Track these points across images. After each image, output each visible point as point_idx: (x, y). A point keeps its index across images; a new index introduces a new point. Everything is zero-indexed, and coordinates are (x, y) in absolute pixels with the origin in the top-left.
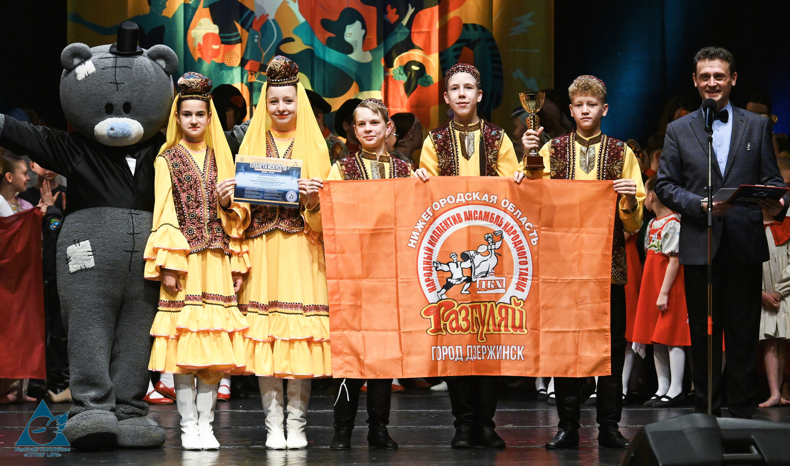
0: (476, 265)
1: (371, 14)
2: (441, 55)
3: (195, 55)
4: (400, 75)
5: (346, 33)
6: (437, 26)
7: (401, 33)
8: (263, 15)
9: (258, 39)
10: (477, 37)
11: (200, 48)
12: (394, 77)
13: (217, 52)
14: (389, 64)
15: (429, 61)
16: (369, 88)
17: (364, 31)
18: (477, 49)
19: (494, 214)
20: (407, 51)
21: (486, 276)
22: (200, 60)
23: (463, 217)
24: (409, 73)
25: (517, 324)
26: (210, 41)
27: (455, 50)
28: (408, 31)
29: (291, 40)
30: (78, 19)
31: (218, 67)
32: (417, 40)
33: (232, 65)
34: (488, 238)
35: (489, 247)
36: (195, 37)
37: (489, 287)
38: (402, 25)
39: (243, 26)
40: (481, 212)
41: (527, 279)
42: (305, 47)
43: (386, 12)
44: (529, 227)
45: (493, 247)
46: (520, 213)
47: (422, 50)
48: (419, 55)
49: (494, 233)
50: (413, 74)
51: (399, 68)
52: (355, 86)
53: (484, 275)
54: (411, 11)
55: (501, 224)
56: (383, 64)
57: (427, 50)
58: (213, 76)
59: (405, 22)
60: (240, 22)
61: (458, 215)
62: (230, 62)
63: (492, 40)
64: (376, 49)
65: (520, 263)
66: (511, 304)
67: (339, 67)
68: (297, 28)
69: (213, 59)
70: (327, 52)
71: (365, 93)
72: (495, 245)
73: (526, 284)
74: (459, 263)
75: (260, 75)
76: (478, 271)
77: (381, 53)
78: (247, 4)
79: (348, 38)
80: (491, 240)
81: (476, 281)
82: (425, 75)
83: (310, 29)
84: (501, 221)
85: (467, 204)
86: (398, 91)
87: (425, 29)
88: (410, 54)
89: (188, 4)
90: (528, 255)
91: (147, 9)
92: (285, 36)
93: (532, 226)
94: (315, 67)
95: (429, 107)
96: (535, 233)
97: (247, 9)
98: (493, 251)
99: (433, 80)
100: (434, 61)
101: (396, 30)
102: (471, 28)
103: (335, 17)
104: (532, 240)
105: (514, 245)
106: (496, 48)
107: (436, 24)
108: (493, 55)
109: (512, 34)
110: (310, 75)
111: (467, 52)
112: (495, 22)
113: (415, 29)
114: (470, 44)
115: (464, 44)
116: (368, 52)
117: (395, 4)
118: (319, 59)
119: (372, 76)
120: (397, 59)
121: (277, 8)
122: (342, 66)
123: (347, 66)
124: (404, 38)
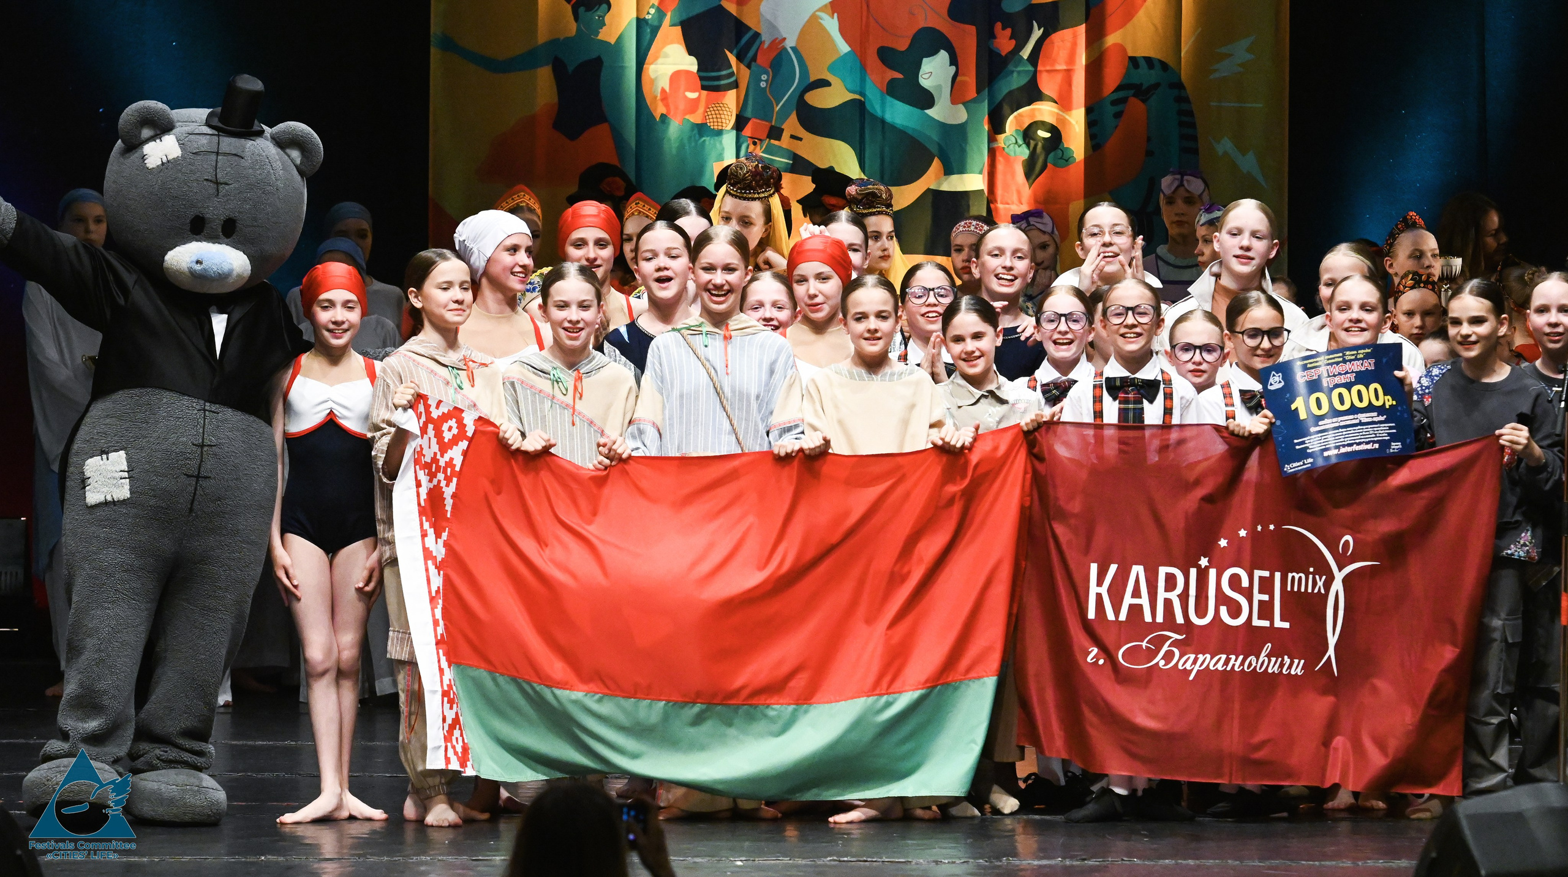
1: (967, 37)
2: (1089, 111)
3: (656, 109)
4: (1016, 146)
5: (921, 72)
6: (1082, 60)
7: (1019, 72)
8: (777, 39)
9: (766, 81)
10: (1153, 81)
11: (665, 97)
12: (1007, 150)
13: (693, 105)
14: (997, 126)
15: (1070, 123)
16: (962, 170)
17: (953, 68)
18: (1154, 100)
20: (1029, 104)
22: (664, 117)
24: (1032, 143)
26: (683, 84)
27: (1114, 103)
28: (1031, 68)
29: (824, 83)
30: (449, 45)
31: (696, 131)
32: (1048, 85)
33: (720, 128)
36: (656, 78)
38: (1022, 58)
39: (740, 58)
42: (851, 96)
43: (993, 36)
47: (1056, 102)
48: (1051, 112)
51: (1014, 134)
52: (936, 164)
54: (1037, 33)
56: (986, 127)
57: (1064, 102)
58: (687, 148)
59: (1026, 53)
60: (735, 52)
62: (717, 122)
63: (1180, 86)
64: (974, 101)
67: (910, 132)
68: (834, 63)
69: (687, 117)
70: (888, 104)
71: (954, 177)
75: (769, 144)
77: (983, 110)
78: (749, 21)
79: (926, 81)
82: (1061, 147)
83: (858, 64)
86: (1013, 173)
87: (1061, 66)
88: (1033, 110)
89: (644, 19)
91: (572, 28)
92: (812, 79)
94: (867, 132)
95: (1068, 204)
97: (749, 29)
99: (1075, 155)
100: (1077, 122)
101: (1010, 67)
102: (1143, 63)
103: (902, 45)
106: (1187, 100)
107: (1081, 57)
108: (1180, 113)
109: (1217, 75)
110: (858, 146)
111: (1136, 106)
112: (1186, 52)
113: (1044, 66)
114: (1140, 92)
115: (1130, 93)
116: (961, 106)
117: (1008, 20)
118: (874, 117)
119: (968, 148)
120: (1011, 118)
121: (801, 26)
122: (914, 130)
123: (924, 130)
124: (1024, 81)
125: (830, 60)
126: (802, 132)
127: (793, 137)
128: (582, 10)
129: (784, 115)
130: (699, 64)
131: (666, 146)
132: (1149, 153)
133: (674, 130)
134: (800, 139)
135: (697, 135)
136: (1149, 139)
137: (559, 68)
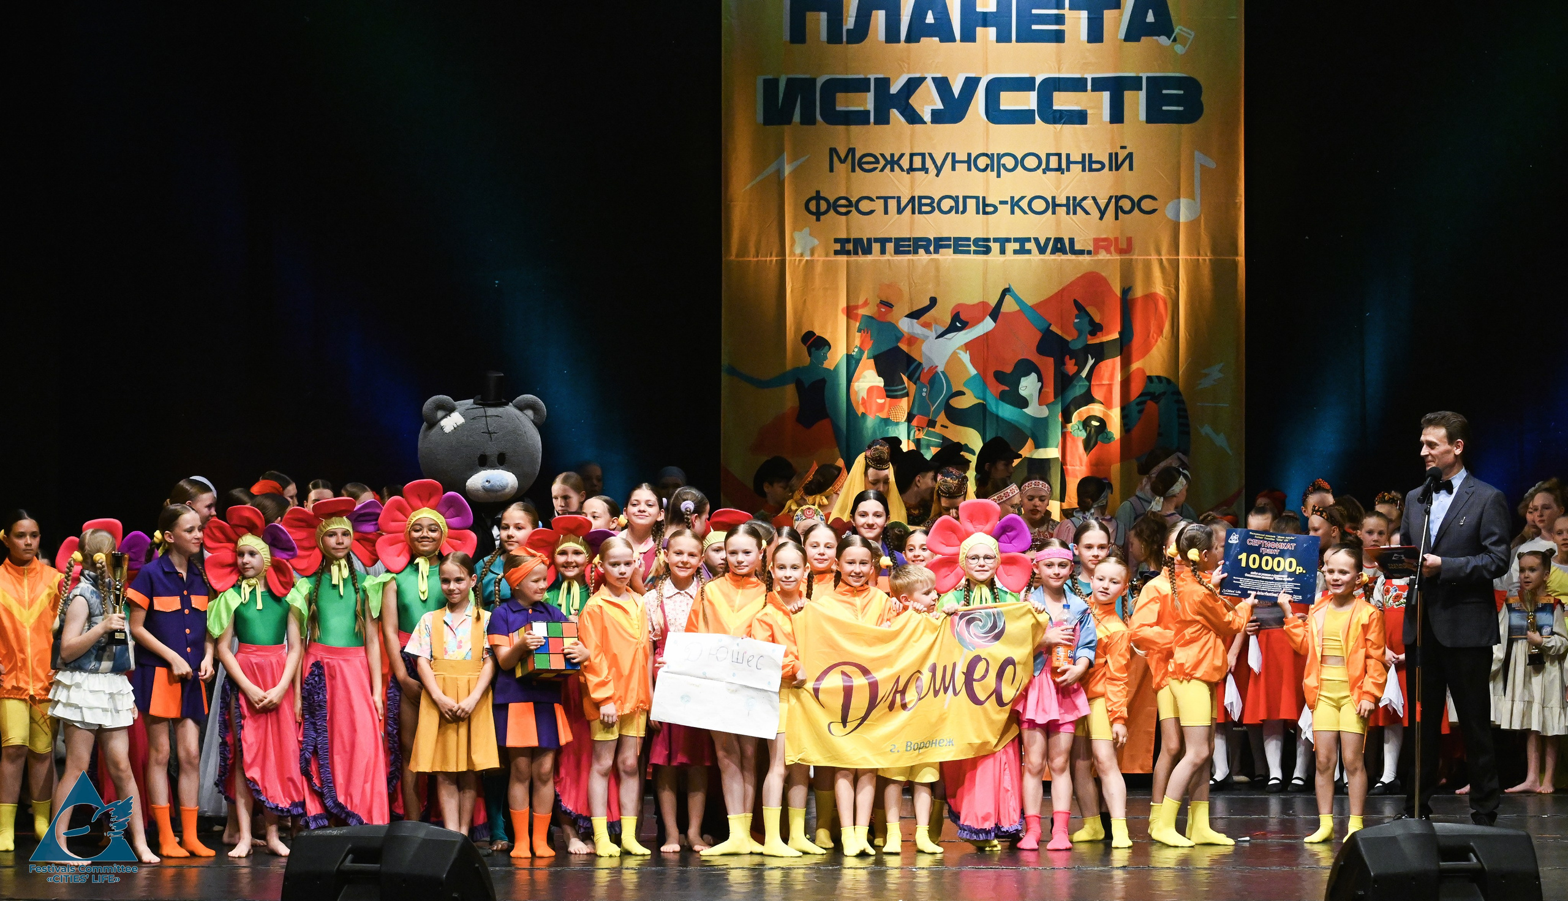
1: (1048, 364)
2: (1123, 409)
3: (858, 410)
4: (1079, 430)
5: (1020, 386)
6: (1118, 377)
7: (1080, 386)
10: (1162, 390)
11: (864, 402)
12: (1073, 433)
13: (882, 406)
14: (1067, 419)
15: (1111, 416)
16: (1045, 446)
17: (1040, 384)
18: (1163, 401)
22: (863, 414)
24: (1088, 429)
27: (1138, 404)
28: (1087, 383)
29: (962, 393)
30: (733, 371)
32: (1097, 394)
36: (859, 391)
38: (1081, 377)
39: (910, 378)
42: (977, 401)
43: (1064, 363)
47: (1102, 403)
48: (1100, 410)
50: (1093, 430)
52: (1030, 442)
54: (1091, 362)
56: (1060, 419)
57: (1107, 404)
59: (1084, 374)
60: (907, 374)
62: (896, 417)
63: (1178, 393)
64: (1053, 403)
67: (1014, 422)
68: (967, 380)
70: (1000, 406)
71: (1041, 450)
75: (928, 431)
77: (1059, 409)
78: (914, 355)
79: (1023, 391)
82: (1106, 430)
83: (982, 381)
86: (1077, 447)
87: (1106, 382)
89: (851, 355)
91: (806, 360)
92: (954, 390)
94: (988, 422)
95: (1110, 466)
99: (1114, 436)
100: (1116, 416)
101: (1075, 382)
102: (1156, 380)
103: (1008, 369)
106: (1183, 402)
108: (1178, 410)
109: (1200, 387)
111: (1151, 405)
112: (1182, 373)
114: (1154, 397)
115: (1148, 398)
116: (1044, 407)
117: (1073, 354)
118: (992, 414)
119: (1049, 432)
120: (1075, 414)
121: (947, 358)
122: (1016, 421)
123: (1021, 421)
124: (1083, 391)
127: (942, 426)
128: (813, 349)
131: (865, 432)
132: (1160, 434)
133: (870, 422)
134: (947, 427)
136: (1159, 426)
137: (799, 384)
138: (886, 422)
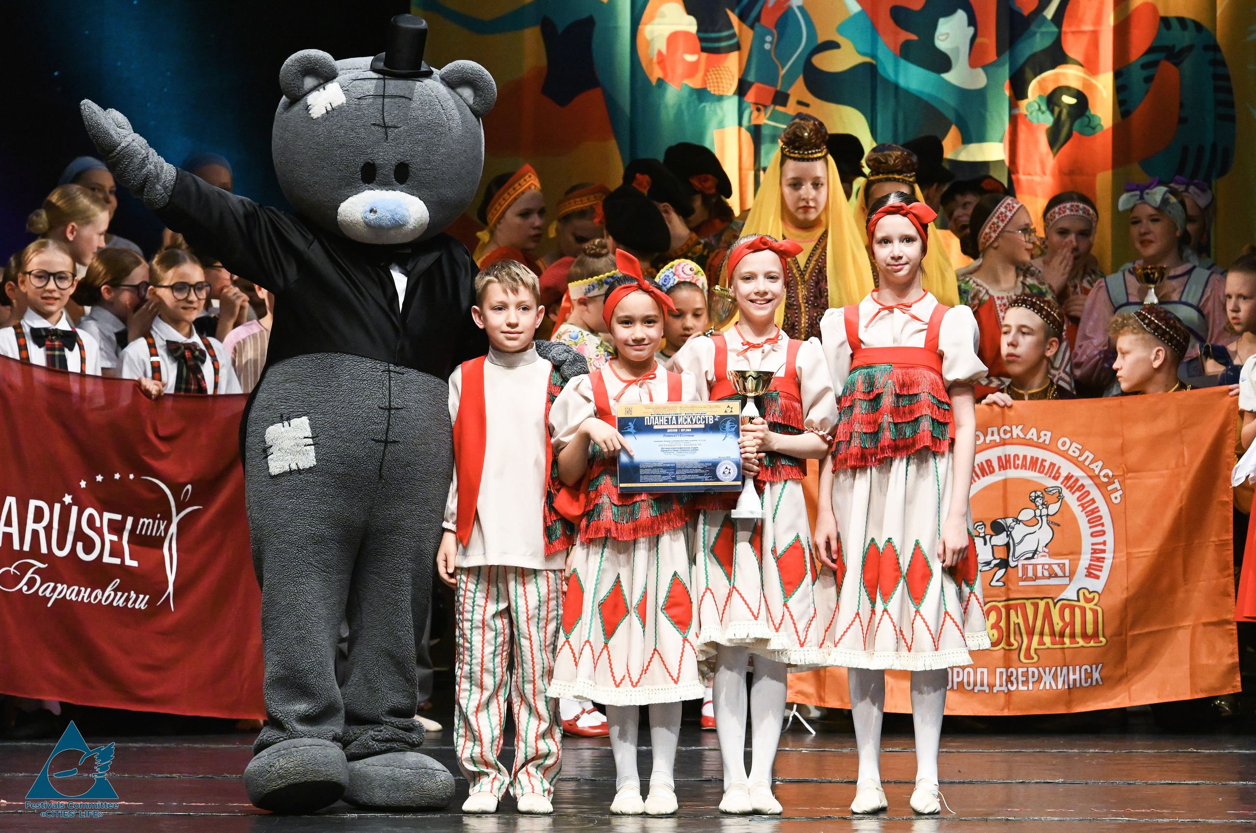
0: (1016, 541)
2: (1117, 75)
3: (652, 74)
4: (1040, 113)
5: (937, 34)
6: (1110, 20)
7: (1043, 34)
9: (771, 43)
10: (1186, 43)
11: (662, 60)
12: (1029, 117)
13: (692, 68)
14: (1019, 91)
15: (1096, 87)
16: (981, 138)
17: (971, 30)
18: (1187, 64)
19: (1046, 461)
20: (1053, 67)
21: (1033, 557)
22: (661, 82)
23: (995, 464)
24: (1057, 110)
25: (1090, 630)
26: (681, 46)
27: (1145, 66)
28: (1054, 29)
29: (832, 45)
31: (695, 96)
32: (1073, 47)
33: (721, 93)
34: (1036, 497)
35: (1038, 512)
36: (652, 40)
37: (1040, 574)
38: (1045, 18)
39: (742, 17)
40: (1025, 457)
41: (1104, 558)
42: (860, 59)
44: (1106, 476)
45: (1044, 512)
46: (1091, 456)
47: (1082, 65)
48: (1077, 76)
49: (1046, 490)
50: (1065, 111)
51: (1037, 100)
53: (1030, 555)
55: (1058, 477)
56: (1007, 93)
57: (1091, 66)
58: (686, 113)
59: (1050, 13)
60: (737, 11)
61: (989, 462)
62: (718, 87)
63: (1216, 48)
64: (994, 64)
65: (1093, 535)
66: (1078, 600)
67: (925, 98)
68: (843, 23)
69: (686, 81)
70: (901, 69)
71: (973, 147)
72: (1047, 508)
73: (1102, 567)
74: (988, 537)
75: (774, 111)
76: (1019, 550)
77: (1005, 73)
79: (943, 43)
80: (1041, 502)
81: (1017, 566)
82: (1087, 113)
83: (869, 23)
84: (1058, 471)
85: (1004, 443)
86: (1036, 143)
87: (1088, 27)
88: (1057, 74)
90: (1107, 520)
92: (821, 39)
93: (1111, 474)
94: (879, 97)
95: (1095, 175)
96: (1117, 485)
98: (1044, 519)
99: (1102, 123)
100: (1104, 87)
101: (1033, 28)
102: (1175, 24)
104: (1113, 496)
105: (1081, 508)
106: (1222, 63)
107: (1109, 16)
108: (1216, 77)
109: (1253, 36)
110: (869, 113)
111: (1167, 69)
112: (1222, 13)
113: (1070, 26)
114: (1174, 55)
115: (1161, 55)
116: (980, 71)
118: (886, 81)
119: (988, 116)
120: (1034, 83)
122: (929, 95)
123: (940, 96)
124: (1047, 42)
125: (840, 19)
126: (809, 98)
127: (800, 103)
129: (790, 79)
130: (699, 25)
131: (663, 112)
132: (1182, 120)
133: (672, 95)
134: (807, 105)
135: (696, 102)
136: (1182, 105)
137: (547, 28)
138: (701, 94)
